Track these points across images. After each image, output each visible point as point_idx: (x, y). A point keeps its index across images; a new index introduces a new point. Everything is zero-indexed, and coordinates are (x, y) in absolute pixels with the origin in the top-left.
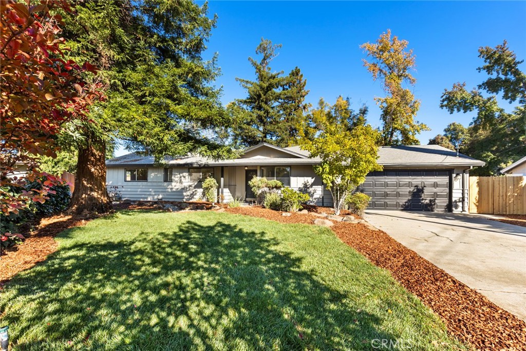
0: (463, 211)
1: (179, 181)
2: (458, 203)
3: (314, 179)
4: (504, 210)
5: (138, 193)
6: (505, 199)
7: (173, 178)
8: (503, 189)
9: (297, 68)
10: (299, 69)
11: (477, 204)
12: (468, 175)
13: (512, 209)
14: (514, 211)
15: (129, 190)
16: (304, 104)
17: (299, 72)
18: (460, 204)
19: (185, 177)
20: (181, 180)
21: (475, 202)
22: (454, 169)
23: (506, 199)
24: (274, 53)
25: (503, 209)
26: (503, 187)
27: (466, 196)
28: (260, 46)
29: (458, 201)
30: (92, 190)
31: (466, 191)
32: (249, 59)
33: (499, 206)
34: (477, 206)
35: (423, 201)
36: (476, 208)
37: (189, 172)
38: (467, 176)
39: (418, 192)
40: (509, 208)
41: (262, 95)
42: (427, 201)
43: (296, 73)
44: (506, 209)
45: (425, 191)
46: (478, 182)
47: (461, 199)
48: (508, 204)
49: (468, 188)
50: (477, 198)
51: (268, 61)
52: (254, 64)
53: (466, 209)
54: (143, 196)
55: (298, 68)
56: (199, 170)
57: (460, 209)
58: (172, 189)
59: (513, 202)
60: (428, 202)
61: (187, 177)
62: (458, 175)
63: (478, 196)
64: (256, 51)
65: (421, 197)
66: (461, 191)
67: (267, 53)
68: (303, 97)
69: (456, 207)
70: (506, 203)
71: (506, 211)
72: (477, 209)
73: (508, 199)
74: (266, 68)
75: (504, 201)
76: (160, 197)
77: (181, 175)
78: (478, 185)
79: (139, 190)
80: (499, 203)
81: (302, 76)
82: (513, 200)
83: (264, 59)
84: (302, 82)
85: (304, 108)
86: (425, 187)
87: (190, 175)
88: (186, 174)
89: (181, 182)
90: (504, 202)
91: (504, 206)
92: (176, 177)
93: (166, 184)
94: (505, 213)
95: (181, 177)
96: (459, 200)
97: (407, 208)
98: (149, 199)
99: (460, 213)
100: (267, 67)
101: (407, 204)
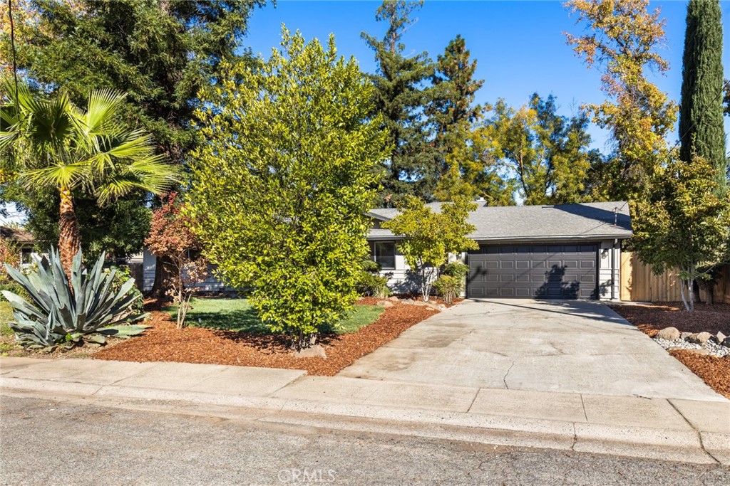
0: (613, 298)
2: (606, 287)
4: (665, 296)
6: (664, 282)
9: (458, 36)
10: (463, 40)
11: (630, 288)
12: (619, 250)
13: (674, 295)
14: (676, 296)
16: (474, 108)
17: (463, 45)
18: (609, 289)
21: (628, 286)
22: (601, 243)
23: (666, 281)
24: (409, 18)
25: (662, 294)
27: (616, 278)
28: (384, 7)
29: (606, 284)
31: (616, 272)
32: (362, 35)
33: (658, 291)
34: (630, 291)
35: (563, 286)
36: (629, 293)
38: (617, 251)
39: (557, 272)
40: (671, 292)
41: (386, 102)
42: (568, 286)
43: (456, 48)
44: (666, 294)
45: (566, 272)
46: (631, 260)
47: (610, 282)
48: (668, 288)
49: (619, 268)
50: (631, 281)
51: (399, 31)
52: (372, 43)
53: (617, 295)
55: (461, 38)
57: (608, 295)
59: (675, 285)
60: (570, 287)
62: (606, 250)
63: (631, 278)
64: (377, 17)
65: (561, 280)
66: (610, 272)
67: (396, 19)
68: (472, 94)
69: (604, 292)
70: (666, 286)
71: (667, 298)
72: (631, 295)
73: (669, 281)
74: (396, 47)
75: (663, 284)
78: (632, 263)
80: (658, 287)
81: (467, 53)
82: (675, 283)
83: (392, 30)
84: (469, 65)
85: (475, 114)
86: (566, 267)
90: (664, 286)
91: (664, 291)
94: (665, 300)
96: (608, 283)
97: (542, 295)
99: (609, 300)
100: (397, 43)
101: (542, 290)
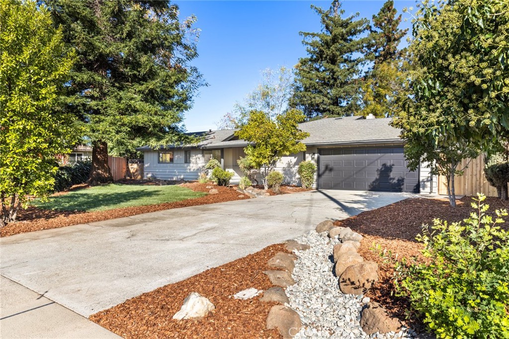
0: (431, 192)
1: (195, 162)
2: (426, 183)
3: (296, 158)
4: (478, 191)
5: (167, 173)
6: (478, 179)
7: (191, 159)
8: (477, 167)
11: (447, 184)
13: (486, 190)
14: (489, 192)
15: (161, 171)
18: (428, 184)
19: (199, 158)
20: (196, 162)
21: (445, 183)
23: (480, 178)
26: (477, 165)
29: (425, 180)
30: (98, 169)
32: (312, 6)
33: (472, 187)
34: (447, 186)
35: (391, 181)
37: (203, 153)
39: (386, 170)
45: (393, 170)
47: (429, 179)
48: (482, 184)
53: (435, 190)
54: (170, 176)
56: (210, 151)
57: (428, 190)
58: (190, 169)
60: (396, 182)
61: (201, 158)
65: (389, 176)
66: (430, 170)
68: (398, 40)
69: (424, 187)
70: (480, 183)
72: (448, 189)
73: (482, 178)
76: (182, 177)
77: (197, 156)
79: (168, 171)
80: (472, 184)
84: (395, 19)
86: (393, 165)
87: (203, 156)
88: (200, 156)
89: (196, 163)
90: (478, 182)
91: (478, 187)
92: (193, 159)
93: (186, 165)
95: (196, 158)
96: (427, 179)
97: (375, 188)
98: (174, 179)
99: (428, 194)
101: (374, 184)
